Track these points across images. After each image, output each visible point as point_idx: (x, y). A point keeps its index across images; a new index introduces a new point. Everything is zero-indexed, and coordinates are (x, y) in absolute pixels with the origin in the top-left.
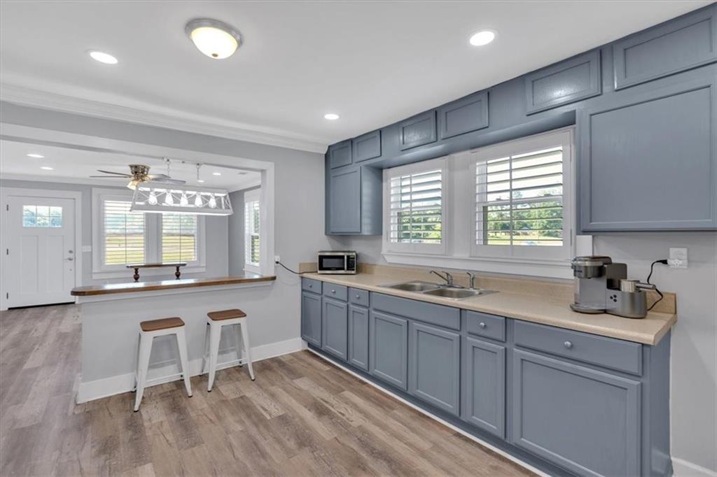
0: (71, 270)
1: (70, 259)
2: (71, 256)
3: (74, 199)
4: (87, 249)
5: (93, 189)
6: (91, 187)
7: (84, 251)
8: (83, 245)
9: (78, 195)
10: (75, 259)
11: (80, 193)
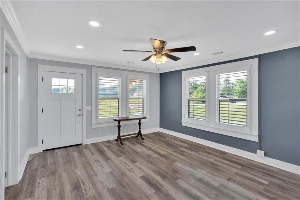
0: (80, 122)
1: (80, 115)
2: (80, 113)
3: (82, 74)
4: (89, 108)
5: (93, 68)
6: (91, 67)
7: (87, 110)
8: (87, 105)
9: (84, 71)
10: (82, 114)
11: (85, 70)
